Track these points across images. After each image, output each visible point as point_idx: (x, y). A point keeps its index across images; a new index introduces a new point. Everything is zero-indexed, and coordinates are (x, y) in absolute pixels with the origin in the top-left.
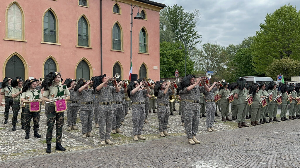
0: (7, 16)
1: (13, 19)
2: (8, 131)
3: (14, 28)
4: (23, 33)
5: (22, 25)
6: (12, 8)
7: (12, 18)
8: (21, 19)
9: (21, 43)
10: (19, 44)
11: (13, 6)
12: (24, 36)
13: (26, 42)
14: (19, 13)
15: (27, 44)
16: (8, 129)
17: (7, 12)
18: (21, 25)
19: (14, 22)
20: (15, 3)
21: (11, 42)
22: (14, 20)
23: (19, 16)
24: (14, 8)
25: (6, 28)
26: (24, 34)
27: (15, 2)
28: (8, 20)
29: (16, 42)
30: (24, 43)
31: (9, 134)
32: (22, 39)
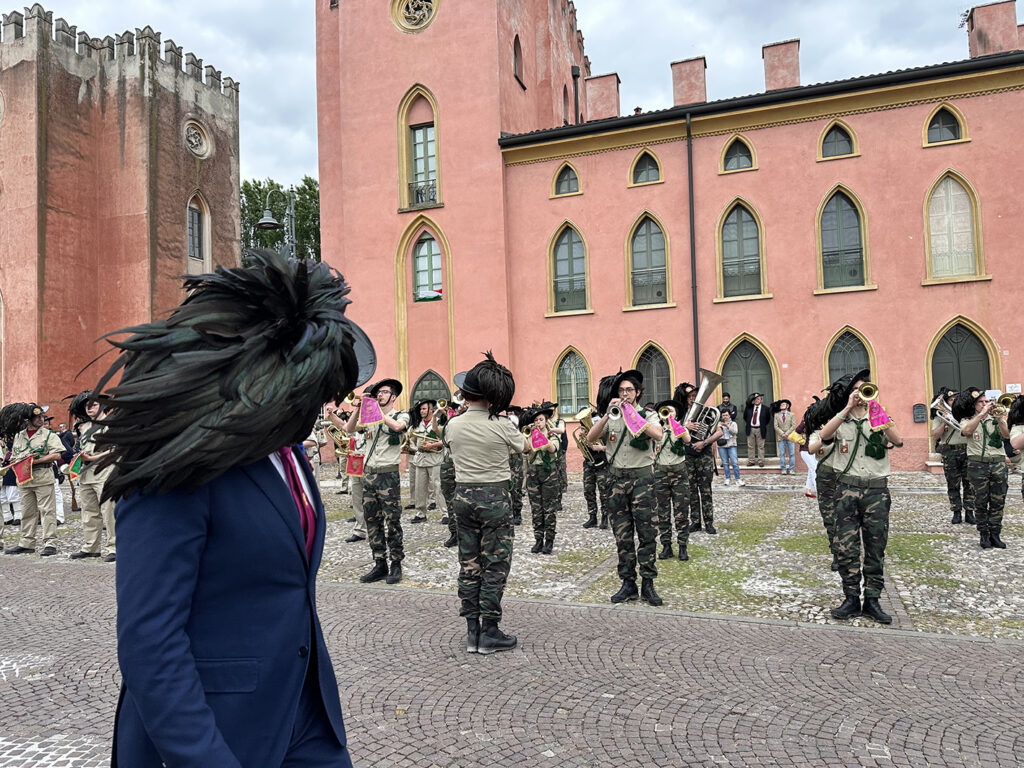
0: (928, 217)
1: (946, 221)
2: (968, 548)
3: (950, 246)
4: (977, 255)
5: (973, 233)
6: (941, 193)
7: (943, 219)
8: (968, 217)
9: (975, 285)
10: (967, 288)
11: (943, 185)
12: (983, 264)
13: (990, 280)
14: (964, 201)
15: (992, 285)
16: (966, 541)
17: (928, 208)
18: (969, 234)
19: (950, 231)
20: (949, 175)
21: (943, 288)
22: (949, 223)
23: (963, 209)
24: (946, 189)
25: (927, 251)
26: (982, 258)
27: (949, 172)
28: (932, 228)
29: (958, 286)
30: (983, 284)
31: (973, 556)
32: (975, 274)
